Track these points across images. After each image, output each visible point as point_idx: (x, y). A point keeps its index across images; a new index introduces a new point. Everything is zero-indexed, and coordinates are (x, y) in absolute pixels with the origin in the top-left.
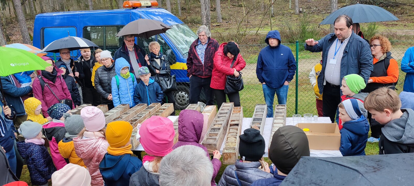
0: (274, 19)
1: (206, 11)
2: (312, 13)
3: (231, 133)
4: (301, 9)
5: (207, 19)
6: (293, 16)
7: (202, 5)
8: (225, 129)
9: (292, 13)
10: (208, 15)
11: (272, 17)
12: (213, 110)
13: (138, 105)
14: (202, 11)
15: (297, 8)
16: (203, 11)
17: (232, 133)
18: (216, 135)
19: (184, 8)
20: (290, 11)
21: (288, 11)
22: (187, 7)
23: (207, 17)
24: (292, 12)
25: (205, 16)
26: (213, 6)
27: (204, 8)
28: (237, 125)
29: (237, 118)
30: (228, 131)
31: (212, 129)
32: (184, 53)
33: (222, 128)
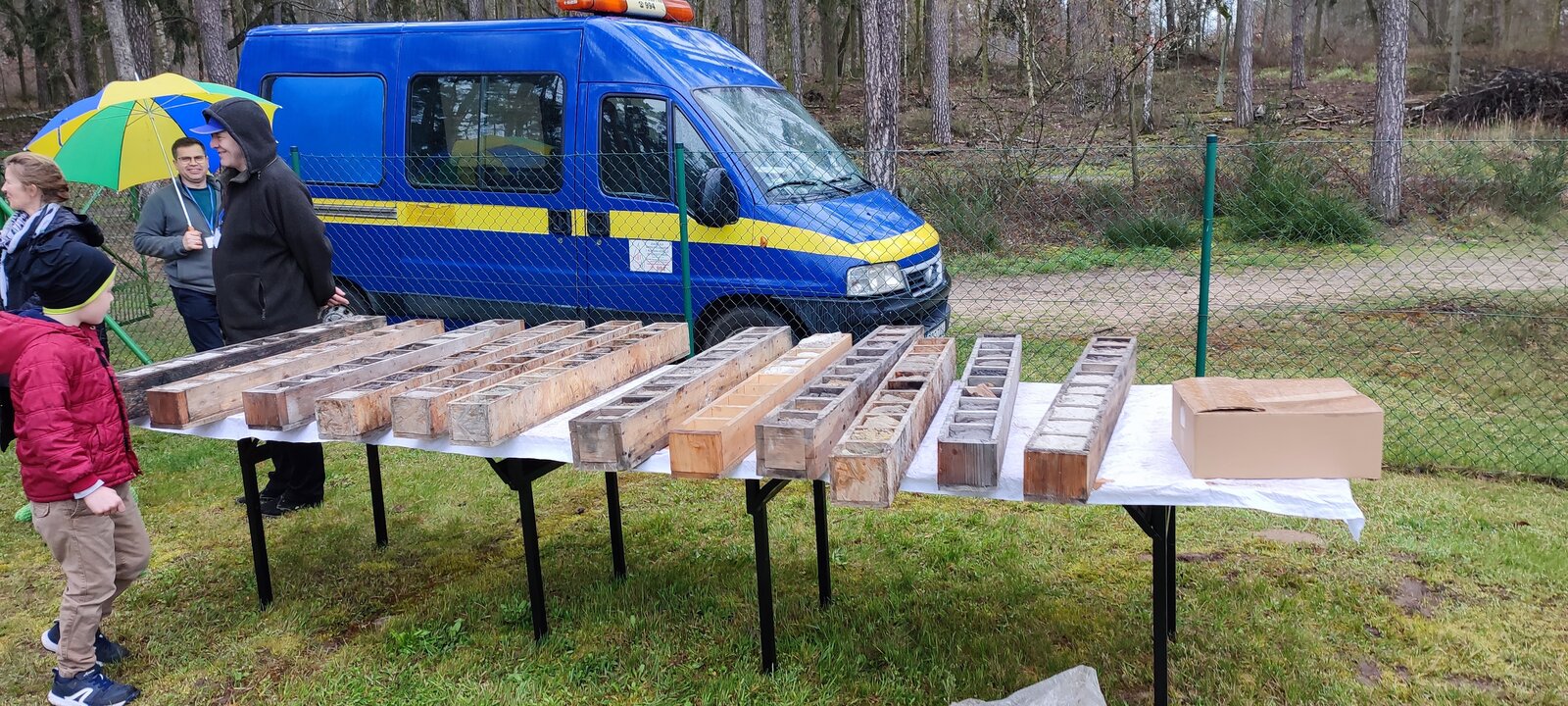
0: (1152, 140)
1: (882, 75)
2: (1305, 123)
3: (886, 404)
4: (1261, 109)
5: (886, 106)
6: (1227, 131)
7: (871, 54)
8: (863, 394)
9: (1227, 122)
10: (888, 91)
11: (1145, 131)
12: (834, 345)
13: (552, 324)
14: (869, 76)
15: (1246, 104)
16: (872, 73)
17: (889, 404)
18: (822, 405)
19: (816, 92)
20: (1220, 114)
21: (1212, 115)
22: (827, 92)
23: (886, 97)
24: (1225, 119)
25: (878, 95)
26: (925, 90)
27: (878, 63)
28: (917, 385)
29: (924, 368)
30: (873, 398)
31: (811, 391)
32: (770, 185)
33: (851, 389)
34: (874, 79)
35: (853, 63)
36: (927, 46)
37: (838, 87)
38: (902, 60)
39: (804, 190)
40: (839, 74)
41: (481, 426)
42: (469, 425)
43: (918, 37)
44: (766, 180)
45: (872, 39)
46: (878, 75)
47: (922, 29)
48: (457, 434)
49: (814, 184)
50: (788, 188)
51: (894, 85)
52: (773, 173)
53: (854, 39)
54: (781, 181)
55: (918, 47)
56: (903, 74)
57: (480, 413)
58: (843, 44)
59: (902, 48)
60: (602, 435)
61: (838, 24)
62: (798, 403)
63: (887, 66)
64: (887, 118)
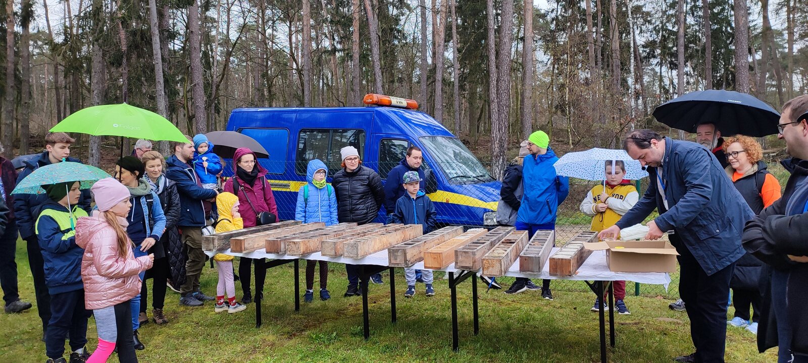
5: (501, 146)
7: (494, 123)
8: (493, 244)
10: (502, 140)
12: (481, 232)
16: (494, 132)
17: (502, 247)
18: (478, 247)
23: (501, 143)
25: (498, 142)
27: (498, 127)
28: (513, 243)
29: (515, 238)
30: (497, 245)
31: (474, 243)
32: (451, 177)
33: (488, 242)
34: (496, 134)
35: (484, 127)
36: (522, 120)
37: (477, 138)
38: (509, 126)
39: (465, 180)
40: (478, 132)
41: (355, 251)
42: (350, 251)
43: (517, 115)
44: (449, 175)
45: (494, 117)
46: (498, 133)
47: (519, 111)
48: (346, 254)
49: (470, 177)
50: (458, 178)
51: (505, 137)
52: (452, 172)
53: (485, 116)
54: (455, 175)
55: (517, 120)
56: (509, 133)
57: (355, 246)
58: (480, 118)
59: (509, 120)
60: (399, 254)
61: (477, 108)
62: (469, 246)
63: (502, 129)
64: (502, 152)
